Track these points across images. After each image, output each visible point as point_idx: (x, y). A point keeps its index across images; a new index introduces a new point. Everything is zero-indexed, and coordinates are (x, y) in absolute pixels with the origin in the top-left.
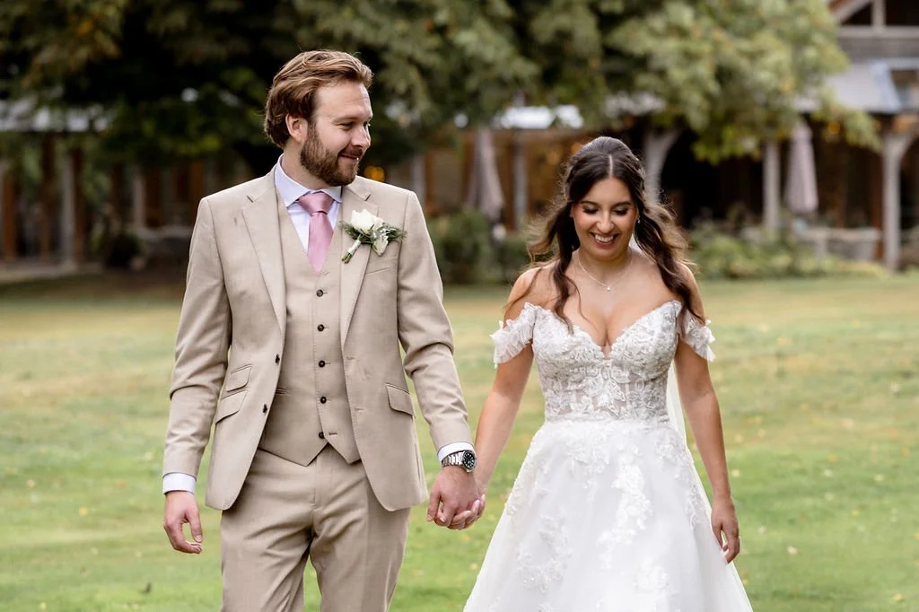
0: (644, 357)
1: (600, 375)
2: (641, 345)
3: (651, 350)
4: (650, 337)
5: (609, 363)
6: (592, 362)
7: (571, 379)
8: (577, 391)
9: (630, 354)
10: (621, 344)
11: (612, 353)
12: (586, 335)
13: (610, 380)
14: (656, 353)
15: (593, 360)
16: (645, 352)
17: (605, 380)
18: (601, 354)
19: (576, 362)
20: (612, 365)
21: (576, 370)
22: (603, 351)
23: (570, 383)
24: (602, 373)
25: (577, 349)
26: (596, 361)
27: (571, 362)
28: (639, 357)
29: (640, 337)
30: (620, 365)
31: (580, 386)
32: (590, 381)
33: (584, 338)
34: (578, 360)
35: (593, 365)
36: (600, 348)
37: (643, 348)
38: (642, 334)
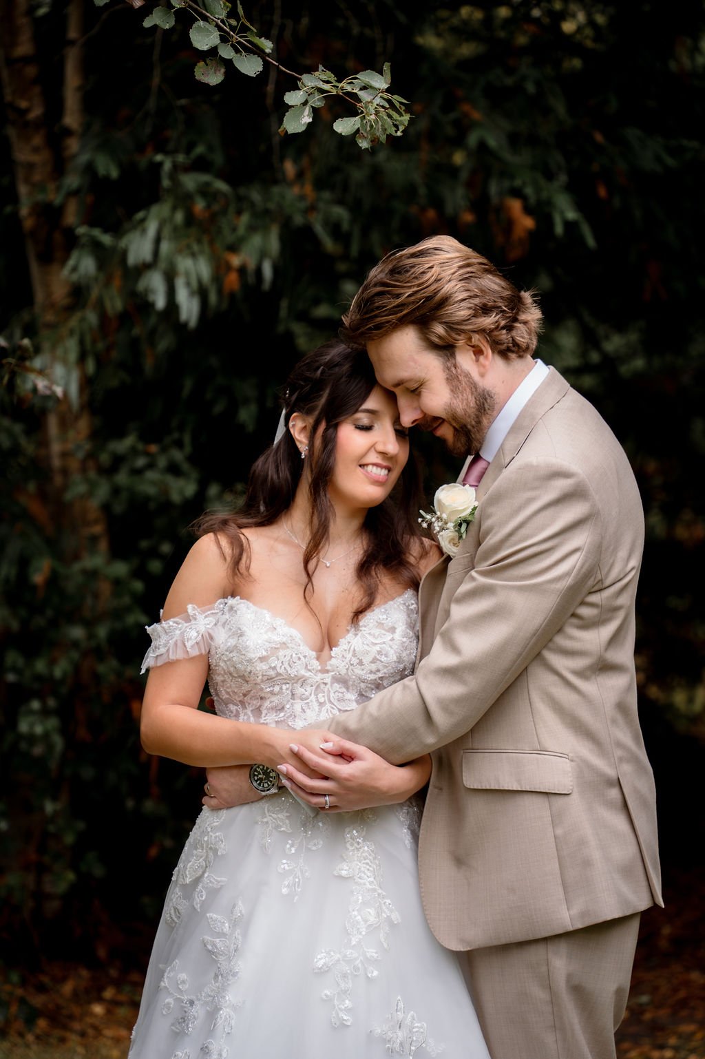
0: (381, 668)
1: (313, 697)
2: (378, 648)
3: (393, 657)
4: (389, 636)
5: (328, 678)
6: (303, 676)
7: (267, 704)
8: (277, 722)
9: (361, 663)
10: (346, 647)
11: (333, 661)
12: (294, 632)
13: (328, 705)
14: (400, 661)
15: (303, 672)
16: (383, 659)
17: (321, 704)
18: (316, 664)
19: (278, 674)
20: (332, 683)
21: (277, 689)
22: (318, 658)
23: (264, 712)
24: (316, 695)
25: (281, 653)
26: (308, 674)
27: (272, 673)
28: (374, 667)
29: (374, 636)
30: (343, 681)
31: (282, 714)
32: (298, 706)
33: (292, 638)
34: (281, 671)
35: (303, 681)
36: (314, 654)
37: (379, 652)
38: (377, 632)
